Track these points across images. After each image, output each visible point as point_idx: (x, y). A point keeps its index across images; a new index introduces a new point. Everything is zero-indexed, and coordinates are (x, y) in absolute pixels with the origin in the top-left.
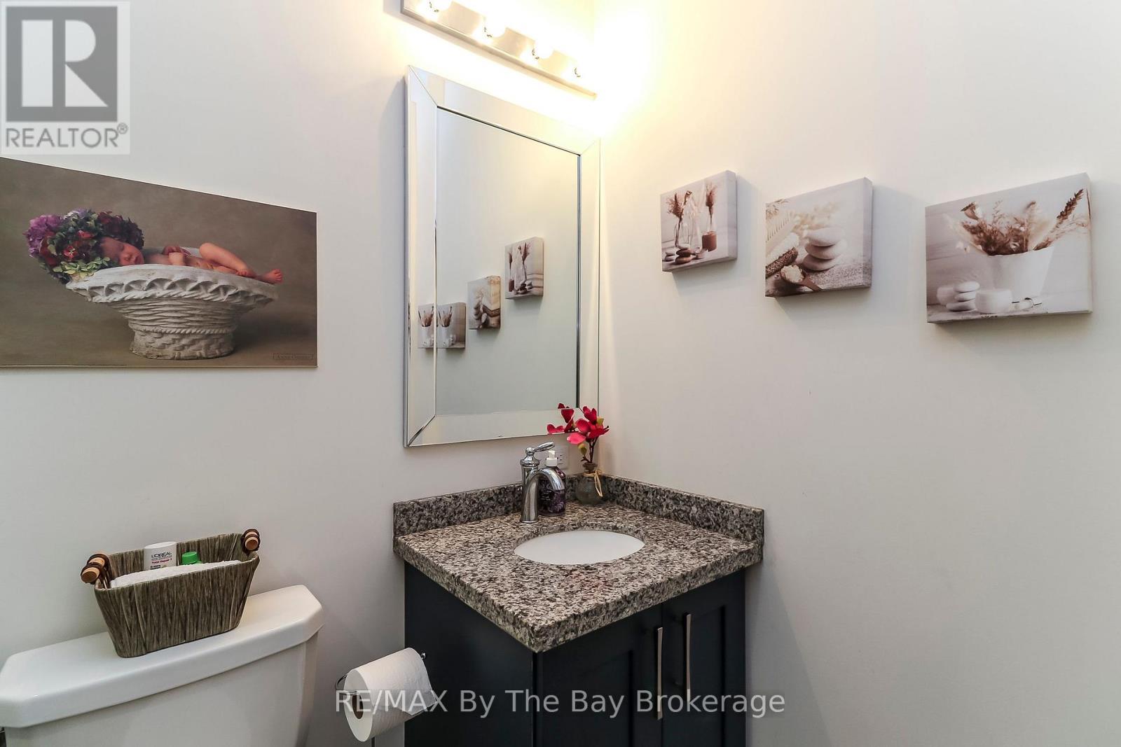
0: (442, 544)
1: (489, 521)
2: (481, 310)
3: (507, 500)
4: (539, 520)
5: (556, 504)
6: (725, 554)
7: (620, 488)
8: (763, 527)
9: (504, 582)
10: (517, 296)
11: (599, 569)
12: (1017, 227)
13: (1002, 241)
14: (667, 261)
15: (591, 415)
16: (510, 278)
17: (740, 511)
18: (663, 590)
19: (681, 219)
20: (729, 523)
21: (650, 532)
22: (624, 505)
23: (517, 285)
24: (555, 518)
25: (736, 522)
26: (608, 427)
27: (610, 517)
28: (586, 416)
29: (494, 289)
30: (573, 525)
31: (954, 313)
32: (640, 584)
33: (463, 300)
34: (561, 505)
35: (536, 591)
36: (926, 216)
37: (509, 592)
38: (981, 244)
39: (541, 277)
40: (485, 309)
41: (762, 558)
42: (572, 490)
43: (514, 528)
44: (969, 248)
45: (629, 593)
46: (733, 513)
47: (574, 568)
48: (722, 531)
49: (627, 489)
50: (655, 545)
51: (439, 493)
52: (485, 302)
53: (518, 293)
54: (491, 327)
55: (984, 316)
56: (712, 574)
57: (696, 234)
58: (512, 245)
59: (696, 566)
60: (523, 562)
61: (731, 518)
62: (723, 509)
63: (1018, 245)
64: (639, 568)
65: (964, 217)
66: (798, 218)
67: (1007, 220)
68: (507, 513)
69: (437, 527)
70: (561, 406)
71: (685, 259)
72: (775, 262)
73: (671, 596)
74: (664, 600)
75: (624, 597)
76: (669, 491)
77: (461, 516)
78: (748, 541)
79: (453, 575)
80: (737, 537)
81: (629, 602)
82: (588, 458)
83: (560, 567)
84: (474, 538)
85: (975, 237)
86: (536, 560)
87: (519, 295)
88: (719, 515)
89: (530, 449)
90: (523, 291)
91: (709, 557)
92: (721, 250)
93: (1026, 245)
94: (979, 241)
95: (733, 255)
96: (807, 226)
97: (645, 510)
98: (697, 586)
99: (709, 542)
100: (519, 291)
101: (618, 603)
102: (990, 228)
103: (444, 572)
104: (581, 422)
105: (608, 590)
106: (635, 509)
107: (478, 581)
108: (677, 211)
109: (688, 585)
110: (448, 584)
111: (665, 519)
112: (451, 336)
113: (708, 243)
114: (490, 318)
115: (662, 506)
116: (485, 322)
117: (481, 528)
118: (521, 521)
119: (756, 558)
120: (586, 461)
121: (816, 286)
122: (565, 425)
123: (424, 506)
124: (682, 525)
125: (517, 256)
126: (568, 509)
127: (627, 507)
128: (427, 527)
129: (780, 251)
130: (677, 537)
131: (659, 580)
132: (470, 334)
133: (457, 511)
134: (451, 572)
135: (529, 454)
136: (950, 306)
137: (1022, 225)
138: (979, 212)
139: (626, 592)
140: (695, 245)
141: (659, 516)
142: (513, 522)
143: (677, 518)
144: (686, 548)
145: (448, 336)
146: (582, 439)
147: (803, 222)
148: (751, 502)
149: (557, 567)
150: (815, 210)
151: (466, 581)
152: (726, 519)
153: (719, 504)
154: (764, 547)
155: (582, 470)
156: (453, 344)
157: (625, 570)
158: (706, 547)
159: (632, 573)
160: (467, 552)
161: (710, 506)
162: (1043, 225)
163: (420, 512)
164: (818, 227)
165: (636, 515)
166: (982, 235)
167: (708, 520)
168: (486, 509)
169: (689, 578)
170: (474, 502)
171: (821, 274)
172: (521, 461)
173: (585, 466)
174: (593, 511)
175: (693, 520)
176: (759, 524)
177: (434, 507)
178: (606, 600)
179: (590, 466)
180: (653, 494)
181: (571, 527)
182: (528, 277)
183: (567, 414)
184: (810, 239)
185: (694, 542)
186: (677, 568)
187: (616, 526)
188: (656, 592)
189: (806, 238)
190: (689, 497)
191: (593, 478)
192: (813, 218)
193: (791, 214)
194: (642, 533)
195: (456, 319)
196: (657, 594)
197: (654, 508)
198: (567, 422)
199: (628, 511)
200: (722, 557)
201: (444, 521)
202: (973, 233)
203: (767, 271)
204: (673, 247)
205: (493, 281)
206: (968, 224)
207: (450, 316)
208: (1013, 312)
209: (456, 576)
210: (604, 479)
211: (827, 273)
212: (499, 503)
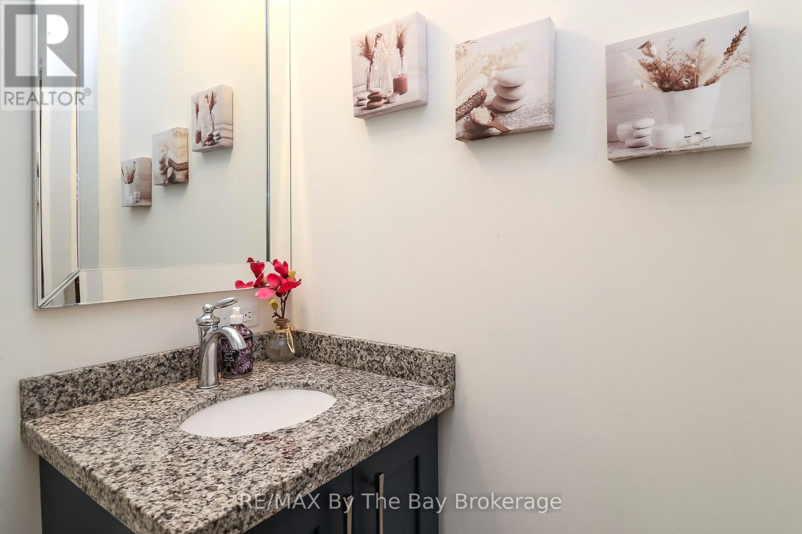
0: (83, 427)
1: (159, 390)
2: (167, 164)
3: (182, 364)
4: (220, 384)
5: (241, 365)
6: (419, 403)
7: (314, 342)
8: (454, 371)
9: (152, 470)
10: (204, 147)
11: (280, 437)
12: (689, 64)
13: (676, 78)
14: (358, 106)
15: (282, 269)
16: (196, 129)
17: (433, 358)
18: (353, 454)
19: (372, 63)
20: (422, 370)
21: (343, 386)
22: (317, 360)
23: (205, 136)
24: (240, 380)
25: (429, 369)
26: (300, 280)
27: (302, 373)
28: (277, 269)
29: (180, 141)
30: (259, 386)
31: (632, 149)
32: (327, 451)
33: (148, 155)
34: (247, 365)
35: (194, 478)
36: (607, 55)
37: (155, 484)
38: (656, 81)
39: (230, 127)
40: (171, 163)
41: (454, 403)
42: (263, 349)
43: (187, 396)
44: (645, 85)
45: (312, 465)
46: (426, 360)
47: (250, 439)
48: (415, 379)
49: (321, 344)
50: (347, 400)
51: (87, 363)
52: (171, 155)
53: (205, 145)
54: (178, 183)
55: (659, 151)
56: (406, 427)
57: (387, 78)
58: (199, 93)
59: (389, 421)
60: (186, 439)
61: (424, 364)
62: (416, 357)
63: (690, 81)
64: (327, 430)
65: (641, 55)
66: (486, 59)
67: (680, 56)
68: (183, 379)
69: (85, 403)
70: (250, 260)
71: (376, 104)
72: (464, 104)
73: (362, 458)
74: (354, 464)
75: (307, 471)
76: (363, 342)
77: (121, 388)
78: (441, 387)
79: (84, 468)
80: (430, 383)
81: (311, 475)
82: (280, 313)
83: (232, 441)
84: (130, 413)
85: (651, 73)
86: (204, 434)
87: (207, 147)
88: (412, 362)
89: (208, 306)
90: (210, 142)
91: (402, 409)
92: (413, 93)
93: (697, 81)
94: (655, 78)
95: (423, 99)
96: (496, 66)
97: (339, 364)
98: (390, 442)
99: (403, 391)
100: (207, 143)
101: (297, 479)
102: (664, 65)
103: (74, 465)
104: (271, 276)
105: (286, 464)
106: (329, 363)
107: (116, 474)
108: (368, 54)
109: (381, 442)
110: (79, 480)
111: (359, 371)
112: (135, 193)
113: (399, 86)
114: (176, 172)
115: (355, 358)
116: (170, 177)
117: (144, 399)
118: (198, 387)
119: (448, 403)
120: (277, 317)
121: (504, 127)
122: (254, 279)
123: (66, 380)
124: (376, 375)
125: (204, 105)
126: (256, 368)
127: (321, 361)
128: (70, 404)
129: (470, 92)
130: (371, 390)
131: (348, 443)
132: (157, 191)
133: (114, 383)
134: (82, 465)
135: (207, 311)
136: (630, 142)
137: (694, 61)
138: (654, 49)
139: (308, 464)
140: (385, 88)
141: (354, 368)
142: (188, 389)
143: (371, 369)
144: (379, 401)
145: (131, 193)
146: (273, 294)
147: (491, 63)
148: (443, 348)
149: (230, 440)
150: (503, 50)
151: (99, 475)
152: (419, 367)
153: (412, 352)
154: (455, 391)
155: (273, 326)
156: (137, 202)
157: (309, 436)
158: (400, 397)
159: (318, 438)
160: (116, 433)
161: (403, 355)
162: (711, 62)
163: (60, 389)
164: (506, 67)
165: (329, 368)
166: (657, 72)
167: (402, 369)
168: (155, 376)
169: (382, 435)
170: (139, 370)
171: (509, 115)
172: (197, 320)
173: (276, 322)
174: (283, 368)
175: (386, 370)
176: (450, 370)
177: (81, 380)
178: (282, 479)
179: (281, 322)
180: (347, 347)
181: (258, 389)
182: (216, 127)
183: (257, 268)
184: (498, 80)
185: (387, 393)
186: (369, 425)
187: (307, 383)
188: (345, 457)
189: (495, 78)
190: (383, 347)
191: (285, 334)
192: (501, 58)
193: (480, 54)
194: (334, 388)
195: (140, 175)
196: (346, 460)
197: (348, 360)
198: (257, 277)
199: (322, 365)
200: (416, 407)
201: (96, 396)
202: (649, 70)
203: (457, 114)
204: (364, 91)
205: (177, 133)
206: (645, 61)
207: (134, 172)
208: (685, 146)
209: (87, 469)
210: (297, 334)
211: (514, 114)
212: (173, 368)
